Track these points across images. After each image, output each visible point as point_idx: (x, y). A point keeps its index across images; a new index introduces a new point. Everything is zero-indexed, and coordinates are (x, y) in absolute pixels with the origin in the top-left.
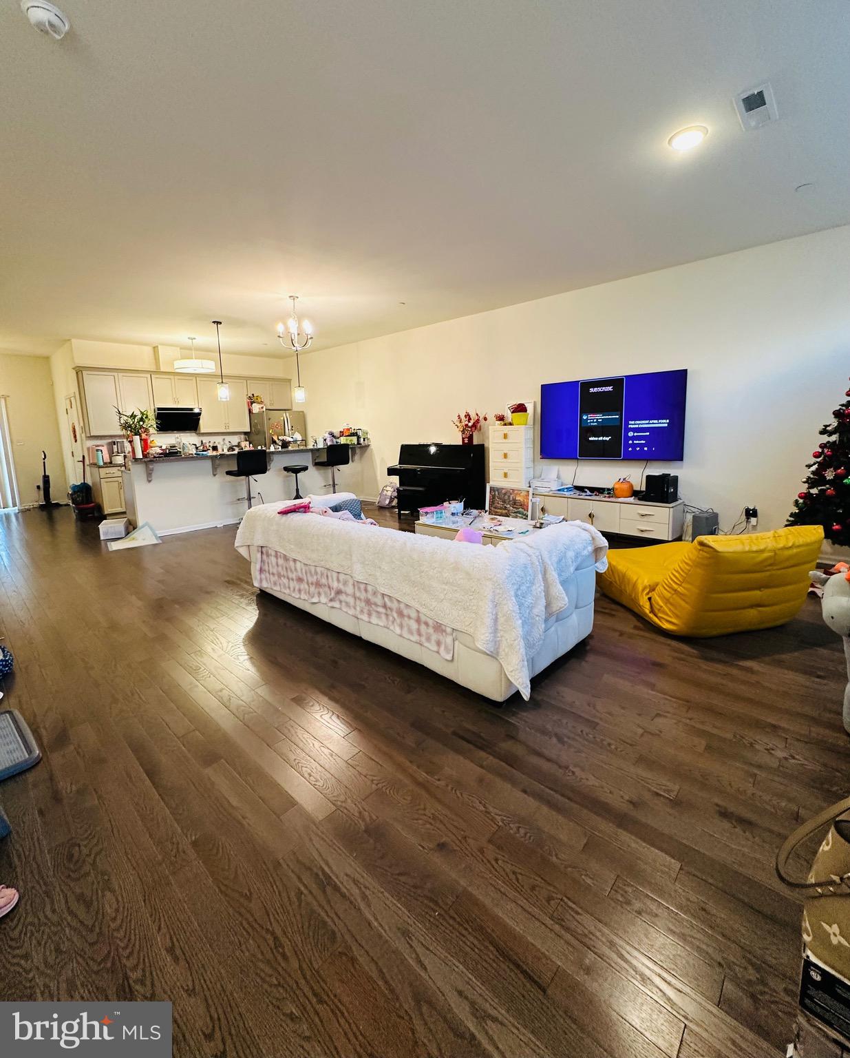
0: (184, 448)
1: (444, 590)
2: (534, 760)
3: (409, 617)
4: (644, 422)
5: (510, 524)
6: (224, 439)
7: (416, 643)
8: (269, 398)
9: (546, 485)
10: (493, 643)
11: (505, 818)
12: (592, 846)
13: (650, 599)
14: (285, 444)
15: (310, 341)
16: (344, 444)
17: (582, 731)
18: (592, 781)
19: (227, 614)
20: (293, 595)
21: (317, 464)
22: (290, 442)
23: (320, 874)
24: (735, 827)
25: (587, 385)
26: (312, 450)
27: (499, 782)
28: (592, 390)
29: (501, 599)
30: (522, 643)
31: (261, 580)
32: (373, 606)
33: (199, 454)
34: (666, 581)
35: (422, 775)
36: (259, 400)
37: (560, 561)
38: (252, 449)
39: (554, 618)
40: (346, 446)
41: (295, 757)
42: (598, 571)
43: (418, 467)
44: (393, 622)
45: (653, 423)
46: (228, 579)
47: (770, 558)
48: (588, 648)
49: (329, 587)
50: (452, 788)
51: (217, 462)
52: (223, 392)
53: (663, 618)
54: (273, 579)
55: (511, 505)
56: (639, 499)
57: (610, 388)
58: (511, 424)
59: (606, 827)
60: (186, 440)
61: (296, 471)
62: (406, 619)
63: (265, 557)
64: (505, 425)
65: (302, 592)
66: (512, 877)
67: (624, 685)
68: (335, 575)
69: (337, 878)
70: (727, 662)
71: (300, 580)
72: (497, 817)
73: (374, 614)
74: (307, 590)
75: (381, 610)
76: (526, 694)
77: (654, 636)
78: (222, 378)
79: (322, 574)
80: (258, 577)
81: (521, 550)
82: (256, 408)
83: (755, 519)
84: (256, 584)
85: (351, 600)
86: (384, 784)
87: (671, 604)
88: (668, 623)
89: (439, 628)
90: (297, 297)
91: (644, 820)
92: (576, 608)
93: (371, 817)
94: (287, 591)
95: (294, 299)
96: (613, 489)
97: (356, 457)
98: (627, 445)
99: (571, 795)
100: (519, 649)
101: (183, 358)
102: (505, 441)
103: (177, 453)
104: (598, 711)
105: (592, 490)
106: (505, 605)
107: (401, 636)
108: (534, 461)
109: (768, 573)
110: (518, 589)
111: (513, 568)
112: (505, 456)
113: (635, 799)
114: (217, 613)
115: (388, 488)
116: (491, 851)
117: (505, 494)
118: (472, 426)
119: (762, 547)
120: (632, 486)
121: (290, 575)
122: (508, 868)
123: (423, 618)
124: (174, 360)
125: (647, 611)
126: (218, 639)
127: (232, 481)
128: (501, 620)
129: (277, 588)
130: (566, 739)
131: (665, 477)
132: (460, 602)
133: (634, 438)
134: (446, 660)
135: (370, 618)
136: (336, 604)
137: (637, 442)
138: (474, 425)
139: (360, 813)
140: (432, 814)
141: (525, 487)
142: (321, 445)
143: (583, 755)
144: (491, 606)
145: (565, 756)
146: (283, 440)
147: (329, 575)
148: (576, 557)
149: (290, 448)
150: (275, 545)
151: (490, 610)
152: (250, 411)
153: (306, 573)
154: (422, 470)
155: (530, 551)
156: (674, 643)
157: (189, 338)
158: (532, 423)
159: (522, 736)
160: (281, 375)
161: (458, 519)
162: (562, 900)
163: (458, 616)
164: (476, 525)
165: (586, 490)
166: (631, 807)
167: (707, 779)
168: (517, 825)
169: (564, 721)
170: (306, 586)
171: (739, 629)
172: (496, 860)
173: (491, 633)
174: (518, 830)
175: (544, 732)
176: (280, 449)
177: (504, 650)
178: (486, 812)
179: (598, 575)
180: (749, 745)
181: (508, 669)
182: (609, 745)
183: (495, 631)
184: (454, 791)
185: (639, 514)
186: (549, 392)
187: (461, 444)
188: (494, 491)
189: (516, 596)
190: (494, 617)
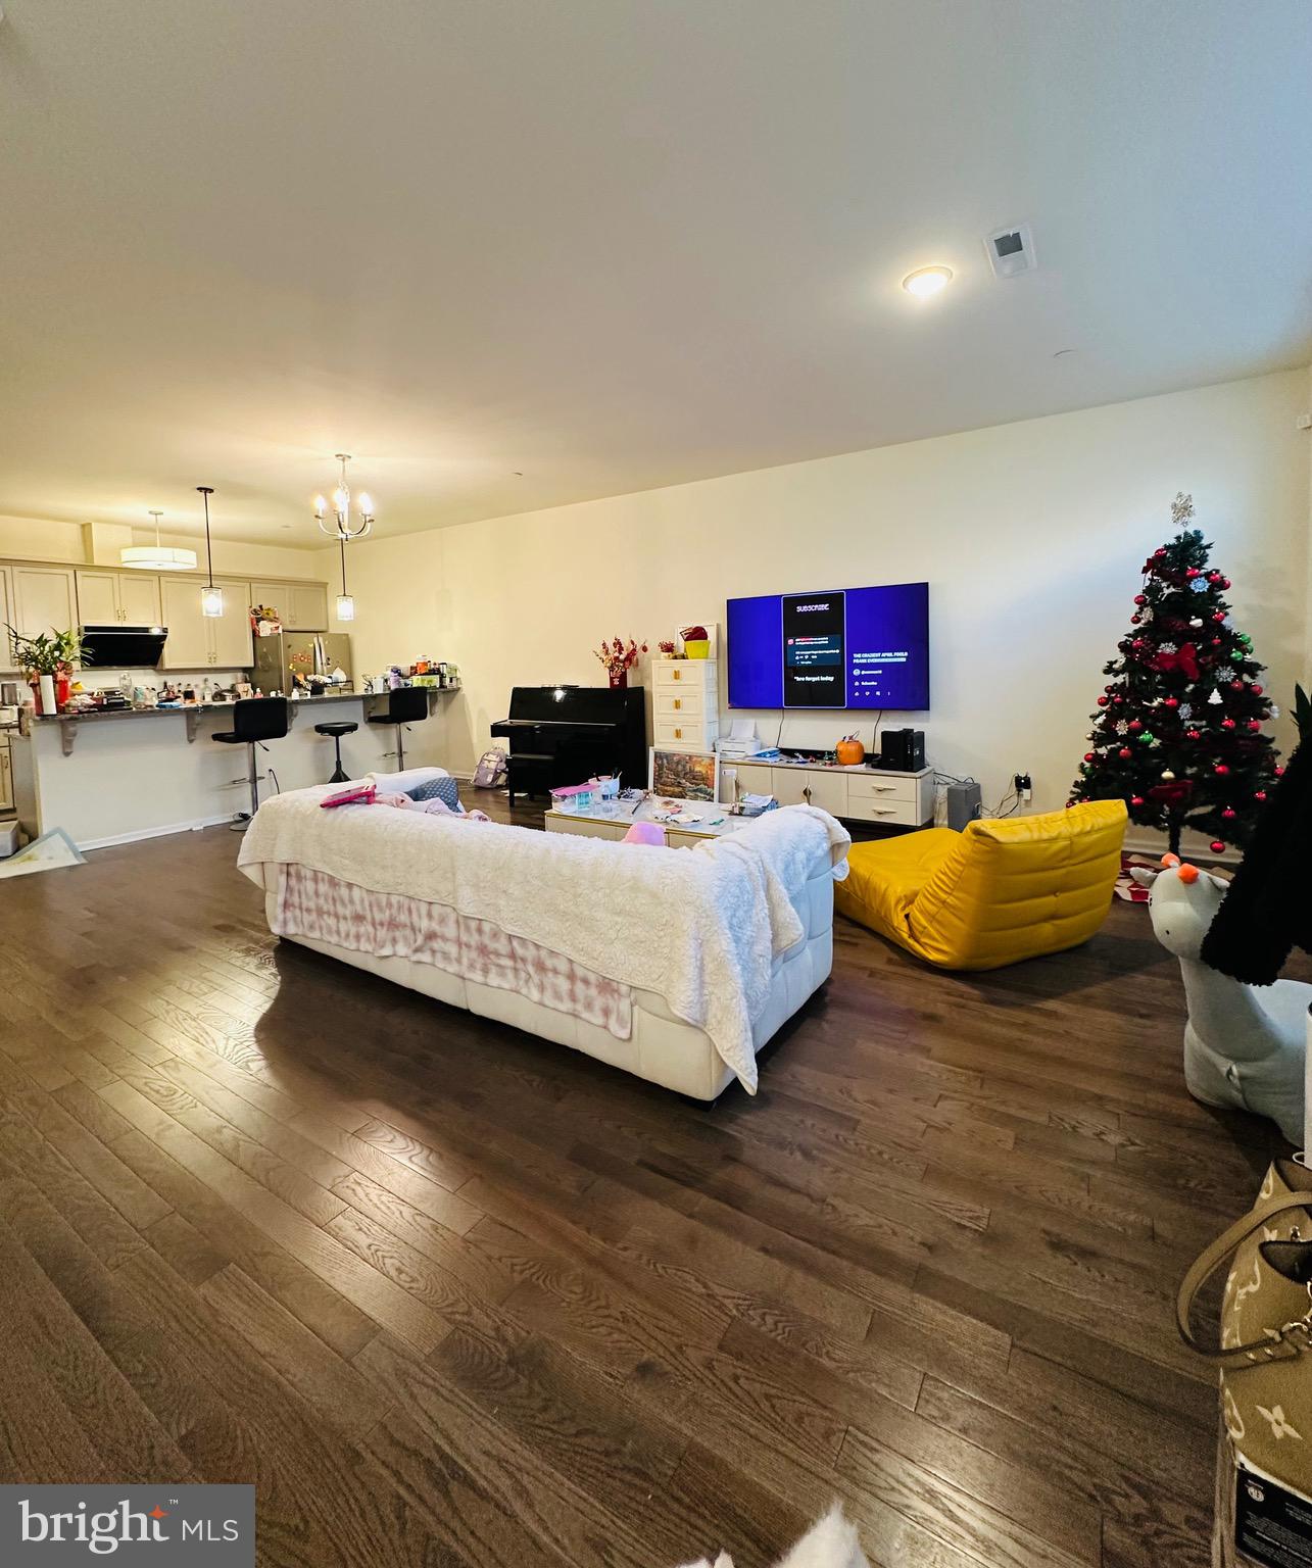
0: (136, 696)
1: (617, 923)
2: (772, 1193)
3: (555, 971)
4: (873, 655)
5: (692, 810)
6: (206, 680)
7: (567, 1013)
8: (288, 612)
9: (738, 747)
10: (698, 1006)
11: (740, 1302)
12: (880, 1328)
13: (907, 916)
14: (317, 688)
15: (369, 524)
16: (418, 688)
17: (837, 1136)
18: (865, 1219)
19: (221, 986)
20: (345, 944)
21: (372, 720)
22: (325, 685)
23: (435, 1457)
24: (1076, 1264)
25: (794, 601)
26: (363, 698)
27: (721, 1238)
28: (799, 609)
29: (709, 934)
30: (743, 1002)
31: (285, 923)
32: (492, 956)
33: (164, 706)
34: (929, 888)
35: (597, 1244)
36: (271, 615)
37: (787, 867)
38: (259, 695)
39: (781, 957)
40: (422, 691)
41: (370, 1241)
42: (838, 879)
43: (537, 723)
44: (527, 981)
45: (886, 657)
46: (221, 922)
47: (1064, 848)
48: (827, 999)
49: (413, 929)
50: (649, 1261)
51: (198, 719)
52: (213, 603)
53: (926, 944)
54: (307, 918)
55: (685, 780)
56: (874, 767)
57: (824, 607)
58: (684, 657)
59: (895, 1294)
60: (140, 683)
61: (337, 731)
62: (550, 975)
63: (293, 882)
64: (675, 658)
65: (363, 940)
66: (765, 1405)
67: (886, 1054)
68: (424, 908)
69: (468, 1461)
70: (1022, 1005)
71: (359, 918)
72: (727, 1301)
73: (494, 969)
74: (372, 936)
75: (508, 962)
76: (750, 1084)
77: (916, 973)
78: (211, 580)
79: (400, 907)
80: (281, 917)
81: (733, 854)
82: (265, 628)
83: (1029, 791)
84: (276, 929)
85: (453, 950)
86: (533, 1270)
87: (939, 922)
88: (937, 951)
89: (607, 986)
90: (350, 457)
91: (947, 1273)
92: (810, 937)
93: (517, 1335)
94: (334, 939)
95: (343, 460)
96: (836, 752)
97: (438, 708)
98: (852, 689)
99: (836, 1246)
100: (740, 1012)
101: (135, 545)
102: (677, 682)
103: (122, 704)
104: (855, 1101)
105: (806, 754)
106: (714, 943)
107: (541, 1004)
108: (719, 712)
109: (1063, 871)
110: (734, 916)
111: (724, 883)
112: (677, 705)
113: (931, 1239)
114: (202, 986)
115: (492, 757)
116: (726, 1366)
117: (678, 763)
118: (625, 659)
119: (1054, 834)
120: (861, 747)
121: (340, 910)
122: (757, 1389)
123: (580, 972)
124: (120, 549)
125: (905, 936)
126: (207, 1033)
127: (224, 751)
128: (710, 967)
129: (316, 934)
130: (815, 1152)
131: (907, 734)
132: (642, 942)
133: (861, 678)
134: (620, 1039)
135: (486, 977)
136: (426, 957)
137: (866, 683)
138: (629, 659)
139: (497, 1329)
140: (621, 1312)
141: (706, 750)
142: (379, 689)
143: (845, 1176)
144: (693, 945)
145: (818, 1181)
146: (314, 682)
147: (413, 906)
148: (808, 860)
149: (326, 695)
150: (313, 859)
151: (692, 952)
152: (255, 634)
153: (371, 905)
154: (543, 727)
155: (745, 855)
156: (946, 981)
157: (150, 513)
158: (715, 656)
159: (748, 1154)
160: (308, 575)
161: (614, 804)
162: (847, 1432)
163: (640, 965)
164: (643, 813)
165: (798, 754)
166: (925, 1252)
167: (1024, 1192)
168: (760, 1311)
169: (809, 1122)
170: (370, 929)
171: (1030, 954)
172: (736, 1379)
173: (694, 990)
174: (763, 1319)
175: (782, 1145)
176: (309, 697)
177: (715, 1016)
178: (708, 1295)
179: (838, 888)
180: (1070, 1130)
181: (722, 1046)
182: (880, 1153)
183: (702, 984)
184: (652, 1267)
185: (874, 788)
186: (737, 610)
187: (607, 685)
188: (662, 759)
189: (731, 927)
190: (698, 963)
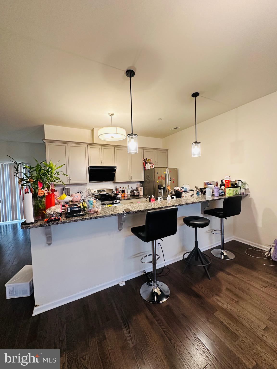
6: (128, 186)
8: (155, 161)
36: (150, 162)
82: (148, 166)
152: (145, 169)
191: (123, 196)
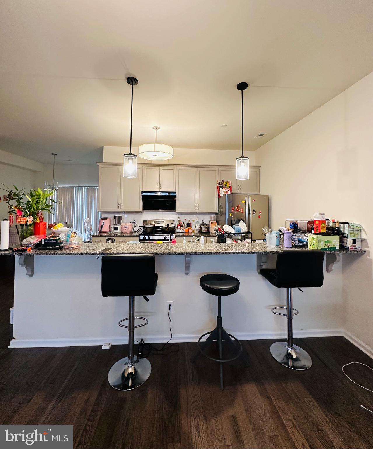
6: (196, 218)
8: (238, 184)
36: (228, 185)
152: (219, 195)
191: (187, 231)
